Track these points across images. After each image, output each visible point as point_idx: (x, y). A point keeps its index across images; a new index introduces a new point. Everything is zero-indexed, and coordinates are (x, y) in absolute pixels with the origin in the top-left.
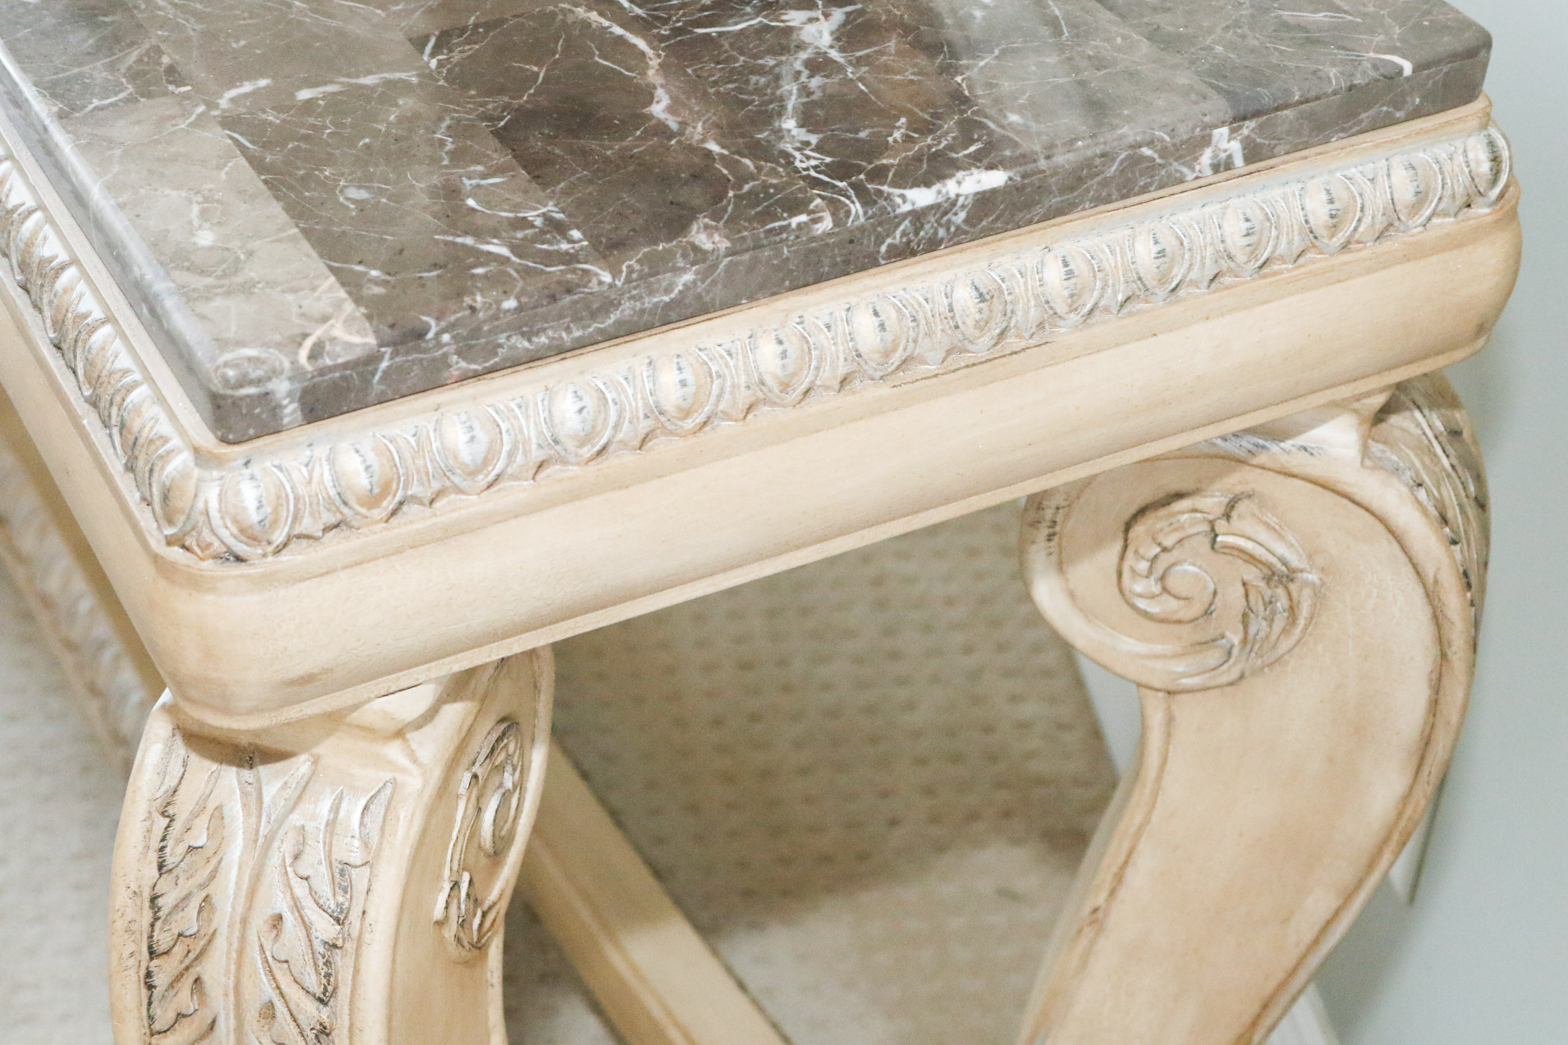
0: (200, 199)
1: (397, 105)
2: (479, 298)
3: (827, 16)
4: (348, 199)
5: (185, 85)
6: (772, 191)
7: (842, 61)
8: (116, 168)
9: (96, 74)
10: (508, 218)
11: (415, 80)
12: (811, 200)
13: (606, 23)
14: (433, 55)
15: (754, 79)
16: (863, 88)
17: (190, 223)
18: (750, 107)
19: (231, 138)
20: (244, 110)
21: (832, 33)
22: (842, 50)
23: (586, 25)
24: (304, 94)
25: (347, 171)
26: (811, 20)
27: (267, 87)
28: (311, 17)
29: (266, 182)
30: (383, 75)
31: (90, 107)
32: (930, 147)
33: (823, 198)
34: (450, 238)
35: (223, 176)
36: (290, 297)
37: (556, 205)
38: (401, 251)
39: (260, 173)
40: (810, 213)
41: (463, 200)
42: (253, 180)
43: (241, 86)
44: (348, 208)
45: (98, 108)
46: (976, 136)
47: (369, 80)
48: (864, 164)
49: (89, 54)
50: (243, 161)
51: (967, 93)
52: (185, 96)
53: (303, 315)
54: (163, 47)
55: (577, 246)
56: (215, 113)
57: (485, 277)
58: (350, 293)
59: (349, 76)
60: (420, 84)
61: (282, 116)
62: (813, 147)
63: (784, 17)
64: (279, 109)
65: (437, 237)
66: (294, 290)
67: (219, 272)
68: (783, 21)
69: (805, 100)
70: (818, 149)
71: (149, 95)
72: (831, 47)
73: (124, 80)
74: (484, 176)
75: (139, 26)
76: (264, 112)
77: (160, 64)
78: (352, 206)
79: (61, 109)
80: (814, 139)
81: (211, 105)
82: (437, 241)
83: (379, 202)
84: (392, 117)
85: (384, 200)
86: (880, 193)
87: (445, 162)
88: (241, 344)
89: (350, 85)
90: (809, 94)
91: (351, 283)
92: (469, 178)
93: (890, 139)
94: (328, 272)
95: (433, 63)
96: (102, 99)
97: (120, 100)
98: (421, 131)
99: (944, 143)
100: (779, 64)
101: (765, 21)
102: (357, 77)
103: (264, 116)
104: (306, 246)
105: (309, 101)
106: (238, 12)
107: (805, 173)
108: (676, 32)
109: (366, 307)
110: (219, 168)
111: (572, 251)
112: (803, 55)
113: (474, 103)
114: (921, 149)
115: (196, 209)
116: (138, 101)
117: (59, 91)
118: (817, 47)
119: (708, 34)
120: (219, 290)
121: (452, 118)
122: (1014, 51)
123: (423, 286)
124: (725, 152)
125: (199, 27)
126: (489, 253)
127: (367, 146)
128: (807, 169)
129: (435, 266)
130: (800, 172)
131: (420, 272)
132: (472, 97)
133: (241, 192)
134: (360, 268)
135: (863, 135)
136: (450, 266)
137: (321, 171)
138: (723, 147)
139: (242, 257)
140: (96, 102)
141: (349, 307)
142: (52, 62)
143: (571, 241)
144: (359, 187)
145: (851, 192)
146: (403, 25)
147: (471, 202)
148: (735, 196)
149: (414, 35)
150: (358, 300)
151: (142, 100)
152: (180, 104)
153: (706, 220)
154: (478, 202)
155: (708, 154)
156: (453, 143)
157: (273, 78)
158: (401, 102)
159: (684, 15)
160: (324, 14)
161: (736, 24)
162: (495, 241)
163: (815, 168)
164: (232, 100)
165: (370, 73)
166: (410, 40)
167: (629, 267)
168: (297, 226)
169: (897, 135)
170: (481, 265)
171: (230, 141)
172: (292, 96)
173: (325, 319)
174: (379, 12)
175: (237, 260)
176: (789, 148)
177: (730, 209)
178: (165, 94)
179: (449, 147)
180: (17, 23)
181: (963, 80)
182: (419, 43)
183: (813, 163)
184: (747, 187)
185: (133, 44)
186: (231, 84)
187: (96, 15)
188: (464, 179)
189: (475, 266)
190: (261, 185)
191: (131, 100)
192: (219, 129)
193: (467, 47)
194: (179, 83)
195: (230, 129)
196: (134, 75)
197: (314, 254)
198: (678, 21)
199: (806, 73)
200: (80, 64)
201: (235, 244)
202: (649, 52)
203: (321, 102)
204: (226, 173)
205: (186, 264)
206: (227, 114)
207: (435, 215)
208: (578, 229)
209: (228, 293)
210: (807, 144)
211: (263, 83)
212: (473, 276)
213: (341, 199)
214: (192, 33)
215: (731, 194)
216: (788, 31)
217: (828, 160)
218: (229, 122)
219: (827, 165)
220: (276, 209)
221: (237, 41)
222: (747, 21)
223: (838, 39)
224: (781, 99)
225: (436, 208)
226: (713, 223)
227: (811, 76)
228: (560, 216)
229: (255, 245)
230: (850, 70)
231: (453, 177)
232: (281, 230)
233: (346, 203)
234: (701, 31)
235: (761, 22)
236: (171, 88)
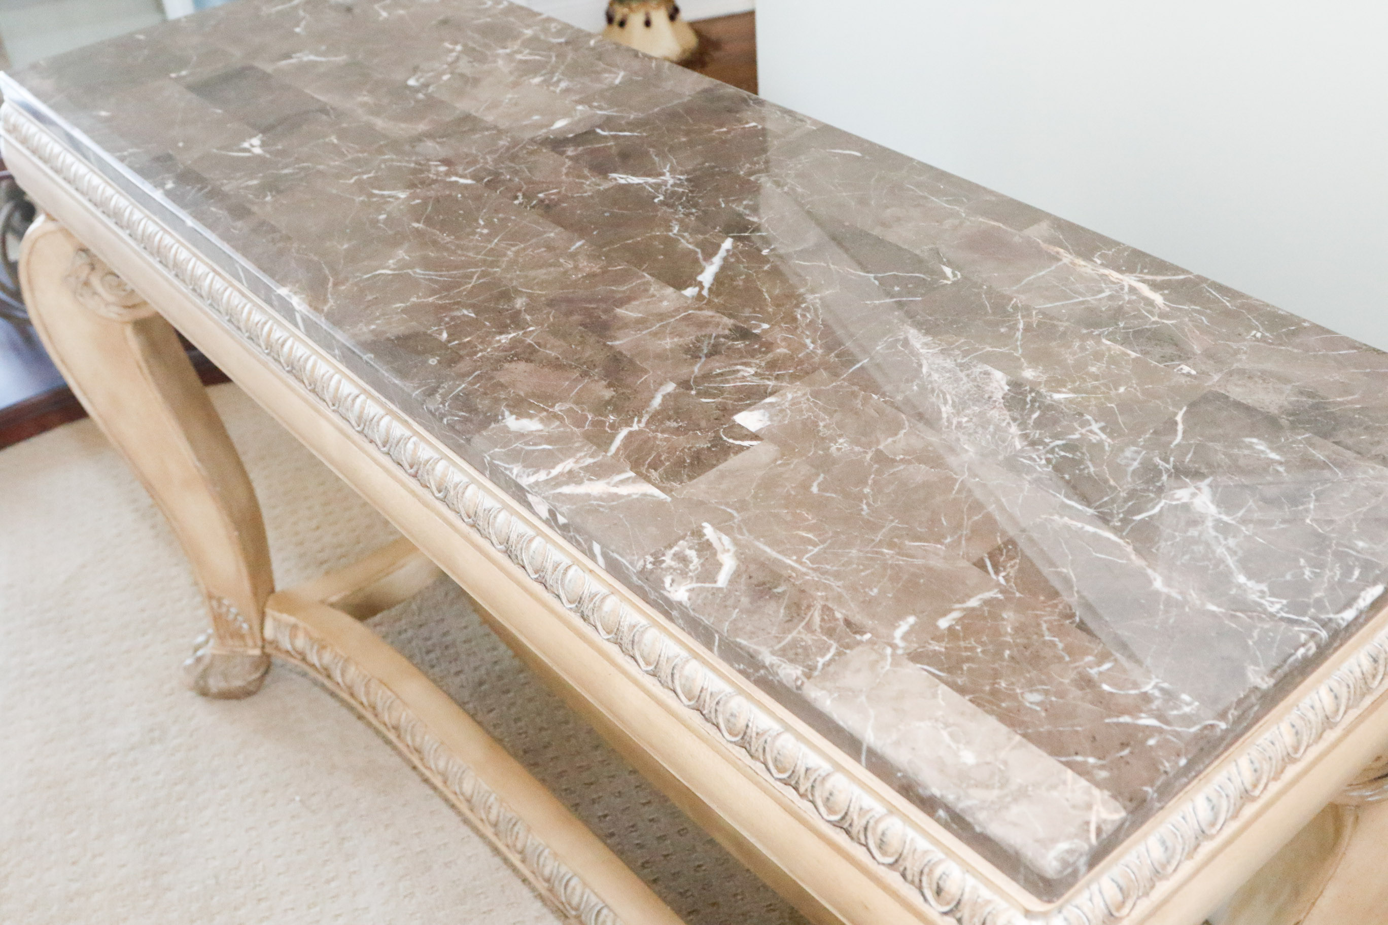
0: (942, 725)
1: (1003, 619)
2: (1167, 764)
3: (1199, 489)
4: (1031, 703)
5: (865, 633)
6: (1271, 634)
7: (1233, 522)
8: (872, 712)
9: (803, 636)
10: (1136, 695)
11: (1000, 596)
12: (1299, 636)
13: (1079, 525)
14: (997, 572)
15: (1195, 548)
16: (1261, 541)
17: (949, 747)
18: (1210, 572)
19: (926, 670)
20: (916, 645)
21: (1212, 502)
22: (1227, 514)
23: (1067, 528)
24: (943, 623)
25: (1013, 680)
26: (1194, 495)
27: (916, 624)
28: (903, 561)
29: (971, 701)
30: (980, 596)
31: (820, 665)
32: (1332, 577)
33: (1303, 632)
34: (1115, 720)
35: (942, 703)
36: (1055, 794)
37: (1157, 677)
38: (1094, 738)
39: (964, 695)
40: (1303, 645)
41: (1100, 687)
42: (964, 702)
43: (899, 626)
44: (1037, 711)
45: (827, 665)
46: (1351, 563)
47: (973, 603)
48: (1306, 600)
49: (788, 621)
50: (943, 688)
51: (1320, 531)
52: (871, 642)
53: (1074, 807)
54: (830, 605)
55: (1193, 707)
56: (900, 652)
57: (1159, 746)
58: (1088, 780)
59: (958, 602)
60: (1006, 598)
61: (943, 644)
62: (1268, 593)
63: (1177, 496)
64: (938, 638)
65: (1107, 721)
66: (1053, 787)
67: (998, 785)
68: (1178, 500)
69: (1236, 558)
70: (1273, 595)
71: (848, 646)
72: (1220, 513)
73: (825, 638)
74: (1099, 663)
75: (803, 591)
76: (930, 644)
77: (837, 620)
78: (1038, 708)
79: (803, 671)
80: (1264, 587)
81: (894, 647)
82: (1108, 724)
83: (1051, 701)
84: (1009, 630)
85: (1053, 699)
86: (1330, 620)
87: (1067, 659)
88: (1054, 841)
89: (965, 609)
90: (1235, 553)
91: (1082, 771)
92: (1091, 668)
93: (1306, 577)
94: (1063, 767)
95: (1002, 581)
96: (823, 656)
97: (834, 655)
98: (1035, 637)
99: (1338, 573)
100: (1200, 534)
101: (1168, 502)
102: (964, 602)
103: (931, 648)
104: (1033, 748)
105: (950, 628)
106: (855, 566)
107: (1279, 615)
108: (1124, 521)
109: (1109, 790)
110: (935, 696)
111: (1193, 712)
112: (1210, 523)
113: (1049, 606)
114: (1329, 581)
115: (945, 734)
116: (845, 653)
117: (791, 654)
118: (1213, 516)
119: (1143, 520)
120: (1009, 799)
121: (1046, 622)
122: (1322, 492)
123: (1128, 763)
124: (1223, 610)
125: (840, 583)
126: (1147, 726)
127: (1012, 658)
128: (1278, 612)
129: (1124, 745)
130: (1275, 616)
131: (1118, 752)
132: (1043, 602)
133: (963, 714)
134: (1079, 758)
135: (1288, 577)
136: (1132, 743)
137: (999, 683)
138: (1219, 606)
139: (1002, 767)
140: (821, 661)
141: (1096, 792)
142: (769, 633)
143: (1188, 704)
144: (1031, 691)
145: (1316, 624)
146: (961, 553)
147: (1106, 687)
148: (1255, 643)
149: (975, 560)
150: (1098, 784)
151: (848, 651)
152: (872, 649)
153: (1252, 667)
154: (1109, 685)
155: (1214, 615)
156: (1061, 641)
157: (914, 613)
158: (1005, 615)
159: (1119, 508)
160: (908, 556)
161: (1153, 507)
162: (1143, 715)
163: (1281, 609)
164: (904, 638)
165: (969, 597)
166: (975, 564)
167: (1232, 714)
168: (1016, 732)
169: (1307, 573)
170: (1151, 736)
171: (925, 673)
172: (937, 627)
173: (1089, 806)
174: (939, 546)
175: (1000, 770)
176: (1254, 597)
177: (1258, 653)
178: (859, 643)
179: (1060, 646)
180: (726, 607)
181: (1311, 521)
182: (980, 565)
183: (1278, 606)
184: (1255, 634)
185: (809, 607)
186: (894, 627)
187: (770, 589)
188: (1088, 669)
189: (1146, 739)
190: (970, 704)
191: (839, 654)
192: (911, 664)
193: (1012, 562)
194: (862, 633)
195: (918, 662)
196: (830, 632)
197: (1045, 755)
198: (1118, 513)
199: (1221, 537)
200: (790, 631)
201: (989, 758)
202: (1121, 541)
203: (958, 628)
204: (943, 700)
205: (972, 782)
206: (908, 651)
207: (1092, 703)
208: (1184, 692)
209: (1015, 800)
210: (1262, 592)
211: (911, 620)
212: (1151, 747)
213: (1028, 705)
214: (839, 590)
215: (1250, 643)
216: (1186, 507)
217: (1285, 602)
218: (915, 657)
219: (1286, 606)
220: (992, 722)
221: (871, 590)
222: (1157, 504)
223: (1218, 506)
224: (1222, 561)
225: (1090, 697)
226: (1257, 668)
227: (1226, 539)
228: (1165, 685)
229: (1003, 754)
230: (1243, 528)
231: (1080, 669)
232: (1009, 739)
233: (1034, 707)
234: (1138, 518)
235: (1166, 503)
236: (858, 637)
